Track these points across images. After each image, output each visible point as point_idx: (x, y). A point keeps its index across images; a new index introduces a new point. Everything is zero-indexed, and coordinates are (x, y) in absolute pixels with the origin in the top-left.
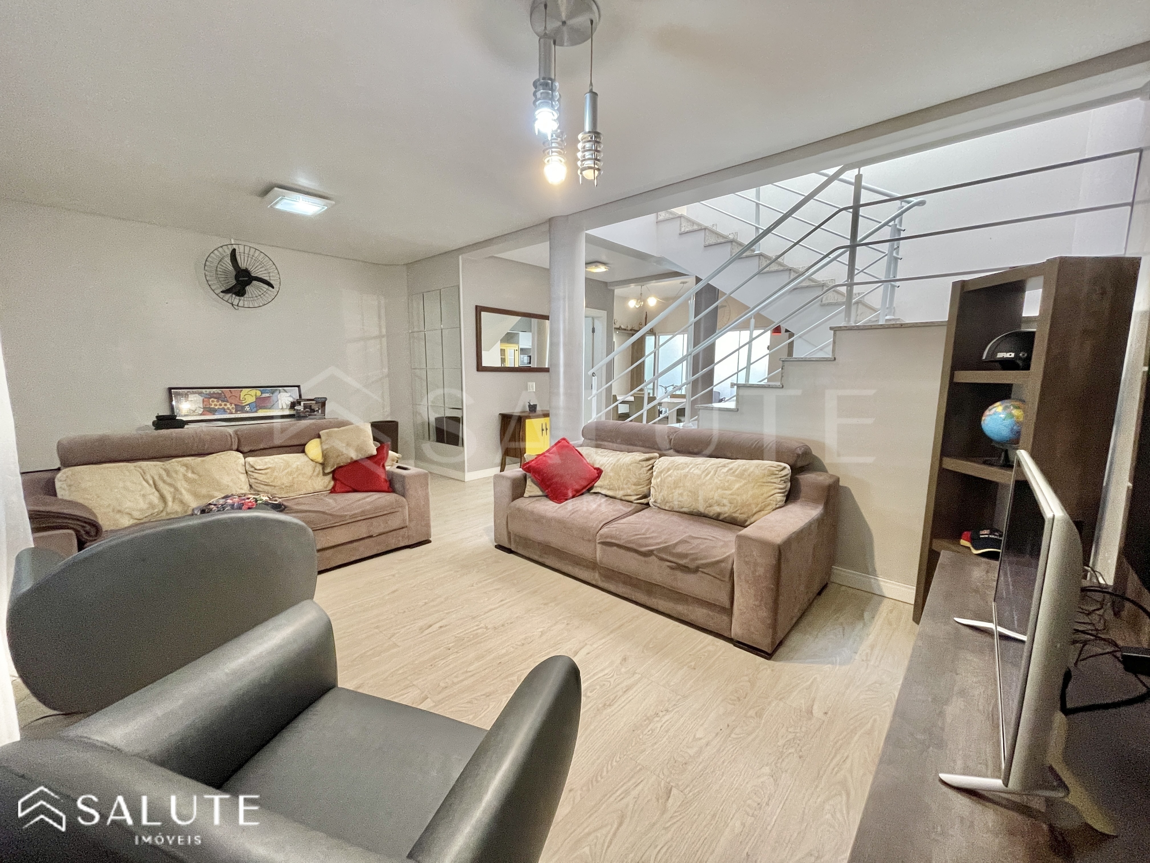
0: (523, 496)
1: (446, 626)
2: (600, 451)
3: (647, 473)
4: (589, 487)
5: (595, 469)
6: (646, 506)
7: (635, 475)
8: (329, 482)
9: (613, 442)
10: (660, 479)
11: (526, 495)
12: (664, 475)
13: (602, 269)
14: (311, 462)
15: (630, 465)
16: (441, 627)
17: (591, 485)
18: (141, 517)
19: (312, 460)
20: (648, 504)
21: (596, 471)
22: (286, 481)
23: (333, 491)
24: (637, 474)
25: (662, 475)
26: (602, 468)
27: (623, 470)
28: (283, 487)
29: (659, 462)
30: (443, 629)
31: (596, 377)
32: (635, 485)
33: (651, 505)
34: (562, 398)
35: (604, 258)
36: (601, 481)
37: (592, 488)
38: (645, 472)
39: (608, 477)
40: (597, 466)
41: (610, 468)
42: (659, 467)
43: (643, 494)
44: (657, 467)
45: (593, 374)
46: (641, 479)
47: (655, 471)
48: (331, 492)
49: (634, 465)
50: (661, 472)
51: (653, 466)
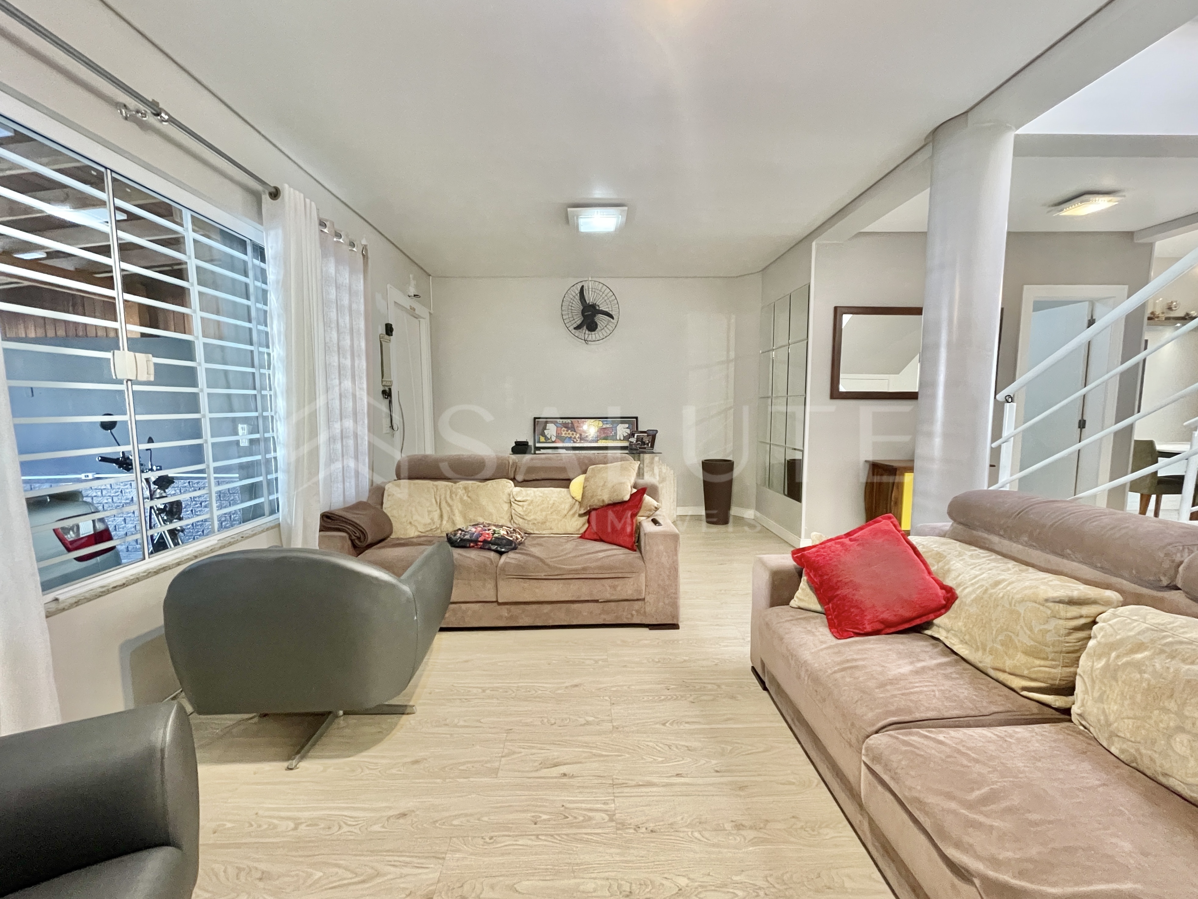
0: (788, 604)
1: (573, 777)
2: (970, 553)
3: (1069, 634)
4: (918, 622)
5: (943, 587)
6: (1058, 715)
7: (1031, 630)
8: (584, 524)
9: (1010, 539)
10: (1103, 662)
11: (793, 603)
12: (1118, 657)
13: (1101, 204)
14: (571, 499)
15: (1022, 601)
16: (565, 775)
17: (924, 619)
18: (423, 530)
19: (573, 498)
20: (1066, 712)
21: (941, 593)
22: (540, 517)
23: (583, 537)
24: (1036, 630)
25: (1113, 655)
26: (958, 592)
27: (1000, 608)
28: (535, 522)
29: (1115, 616)
30: (565, 780)
31: (1014, 404)
32: (1026, 653)
33: (1074, 717)
34: (938, 441)
35: (1107, 183)
36: (949, 618)
37: (929, 625)
38: (1063, 632)
39: (963, 615)
40: (949, 582)
41: (973, 596)
42: (1109, 630)
43: (1051, 682)
44: (1102, 629)
45: (1010, 399)
46: (1046, 645)
47: (1096, 637)
48: (581, 537)
49: (1030, 604)
50: (1112, 646)
51: (1094, 622)
